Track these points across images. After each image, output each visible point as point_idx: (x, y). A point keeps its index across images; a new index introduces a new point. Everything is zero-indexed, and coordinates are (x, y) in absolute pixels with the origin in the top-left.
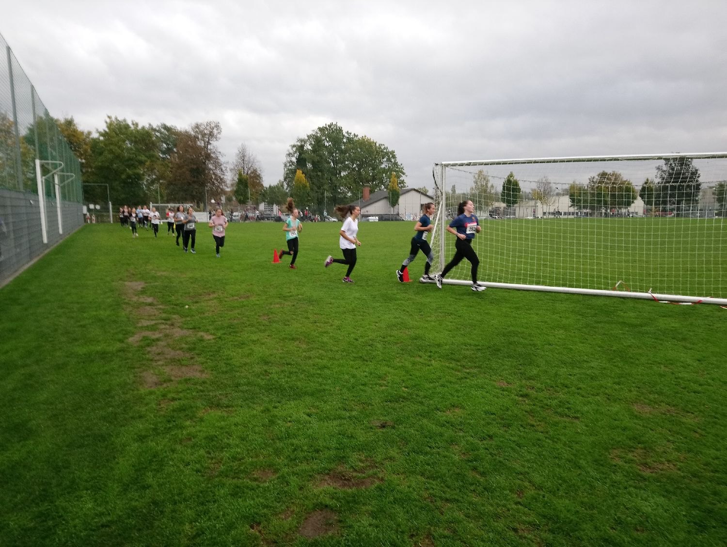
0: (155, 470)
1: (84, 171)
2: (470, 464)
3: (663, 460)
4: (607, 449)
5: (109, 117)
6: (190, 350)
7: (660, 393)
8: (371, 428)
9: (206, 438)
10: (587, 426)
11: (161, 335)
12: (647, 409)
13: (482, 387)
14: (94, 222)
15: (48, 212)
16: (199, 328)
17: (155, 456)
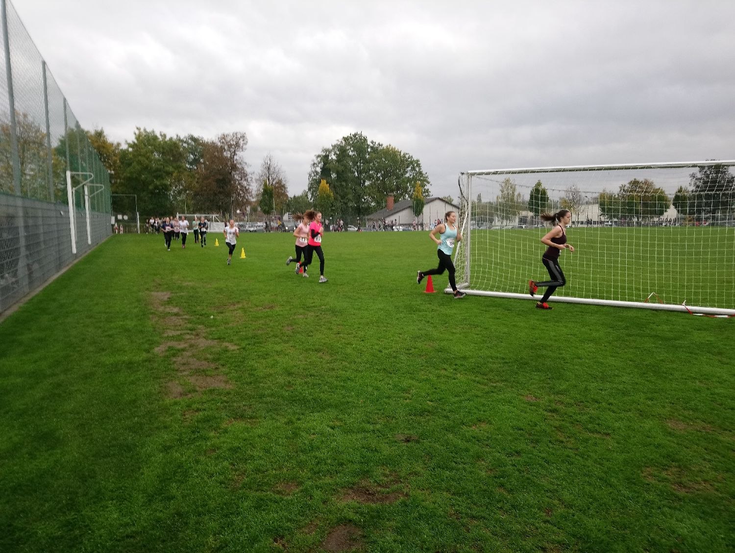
0: (179, 481)
1: (113, 182)
2: (496, 480)
3: (699, 479)
4: (639, 467)
5: (137, 128)
6: (215, 360)
7: (695, 410)
8: (396, 442)
9: (230, 449)
10: (618, 443)
11: (186, 345)
12: (682, 425)
13: (509, 402)
14: (122, 232)
15: (77, 223)
16: (224, 338)
17: (179, 467)
